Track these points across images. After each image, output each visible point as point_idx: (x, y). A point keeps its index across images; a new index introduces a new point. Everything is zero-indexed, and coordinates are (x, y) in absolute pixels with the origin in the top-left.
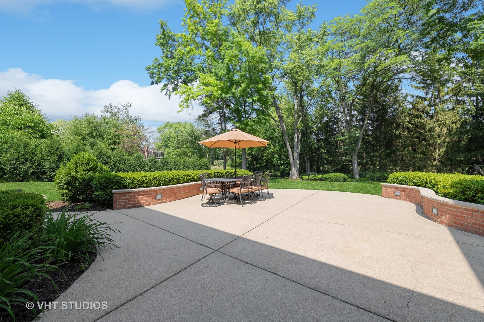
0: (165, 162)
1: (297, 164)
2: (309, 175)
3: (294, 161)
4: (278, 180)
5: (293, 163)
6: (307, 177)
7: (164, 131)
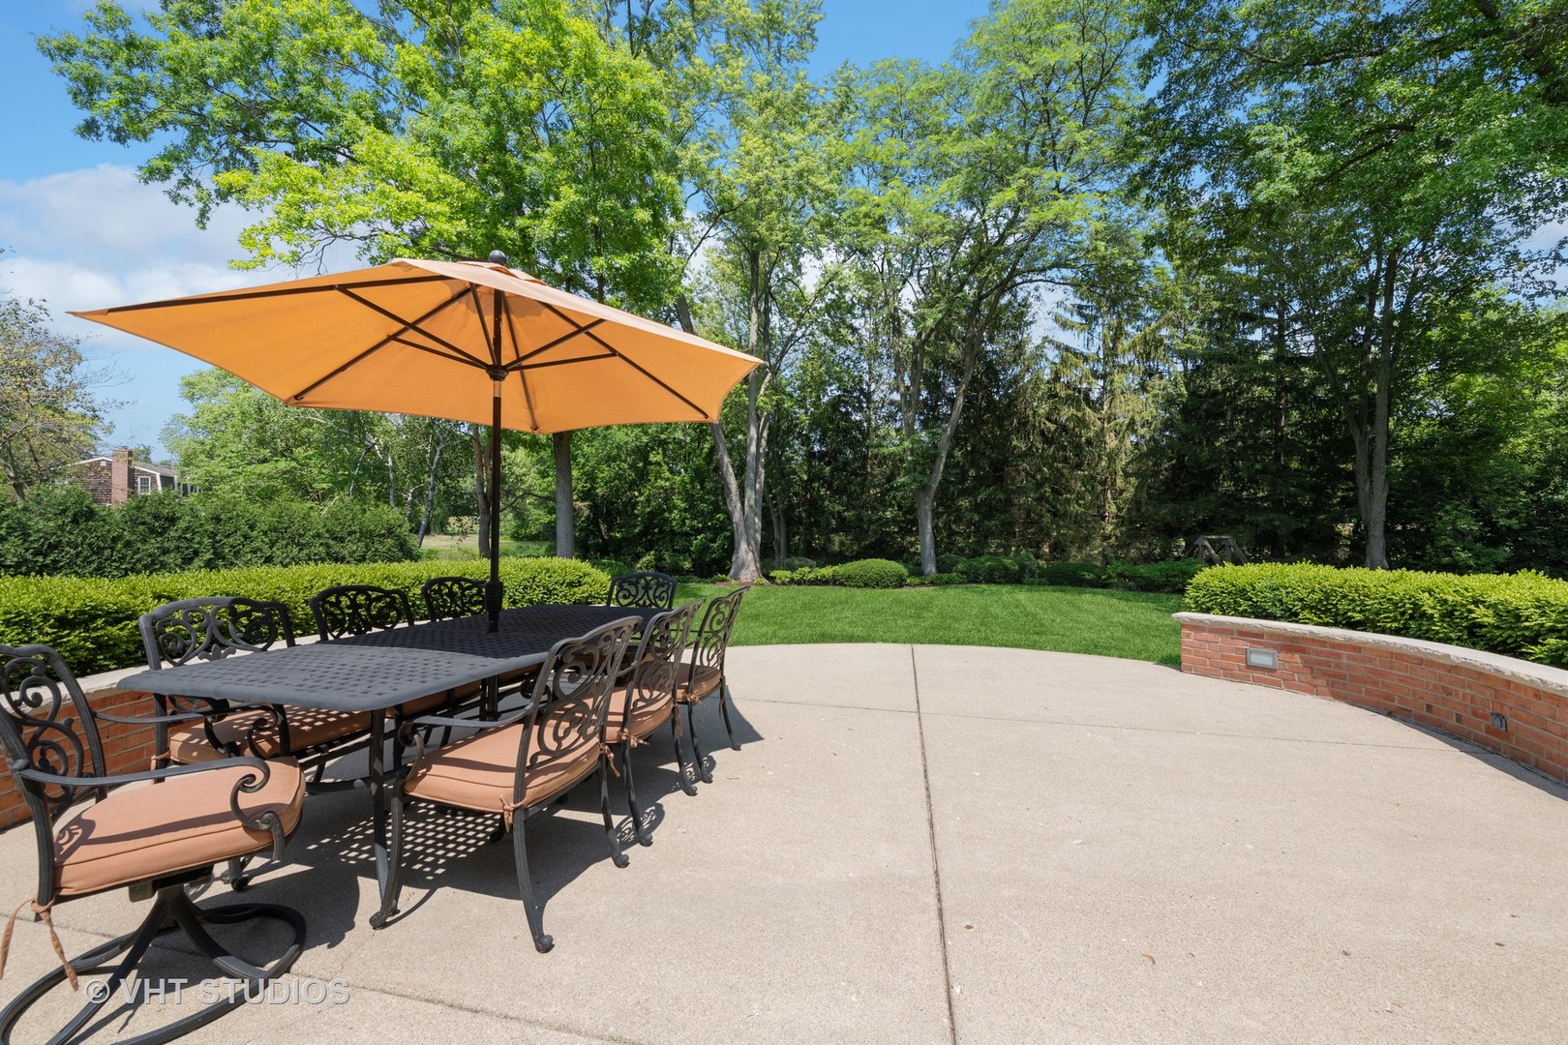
0: (156, 517)
1: (756, 531)
2: (793, 569)
3: (745, 521)
4: (693, 585)
5: (742, 528)
6: (788, 573)
7: (216, 395)
